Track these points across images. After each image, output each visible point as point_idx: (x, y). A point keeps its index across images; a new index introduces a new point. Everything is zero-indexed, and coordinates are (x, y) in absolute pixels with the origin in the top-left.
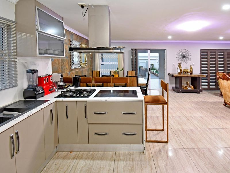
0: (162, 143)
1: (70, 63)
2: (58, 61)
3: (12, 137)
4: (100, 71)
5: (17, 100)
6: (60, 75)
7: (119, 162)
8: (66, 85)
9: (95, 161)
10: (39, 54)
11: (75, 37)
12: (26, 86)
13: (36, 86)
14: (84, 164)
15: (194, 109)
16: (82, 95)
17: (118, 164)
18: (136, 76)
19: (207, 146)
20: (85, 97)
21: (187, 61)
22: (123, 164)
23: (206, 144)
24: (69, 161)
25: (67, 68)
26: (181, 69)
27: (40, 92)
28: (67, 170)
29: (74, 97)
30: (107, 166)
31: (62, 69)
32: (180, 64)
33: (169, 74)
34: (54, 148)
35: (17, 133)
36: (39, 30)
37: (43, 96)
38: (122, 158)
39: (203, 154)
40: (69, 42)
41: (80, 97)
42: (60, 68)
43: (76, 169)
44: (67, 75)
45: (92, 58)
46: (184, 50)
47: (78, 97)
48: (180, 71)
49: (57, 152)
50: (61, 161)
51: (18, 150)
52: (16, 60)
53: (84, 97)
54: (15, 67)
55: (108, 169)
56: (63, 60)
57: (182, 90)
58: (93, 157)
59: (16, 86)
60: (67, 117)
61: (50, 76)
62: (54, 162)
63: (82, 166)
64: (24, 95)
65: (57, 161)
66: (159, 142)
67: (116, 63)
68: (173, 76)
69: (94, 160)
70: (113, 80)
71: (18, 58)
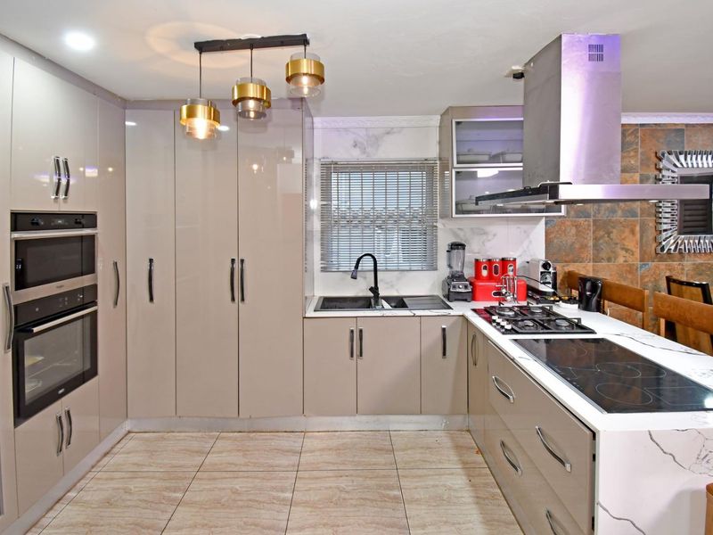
2: (577, 226)
3: (353, 331)
6: (541, 263)
9: (473, 506)
11: (697, 138)
14: (458, 486)
24: (453, 458)
27: (458, 290)
28: (432, 462)
31: (598, 249)
37: (466, 300)
44: (629, 272)
49: (468, 430)
52: (437, 224)
54: (437, 236)
56: (602, 223)
58: (486, 499)
59: (436, 269)
61: (507, 262)
62: (441, 437)
63: (448, 483)
65: (446, 441)
69: (478, 503)
71: (440, 220)
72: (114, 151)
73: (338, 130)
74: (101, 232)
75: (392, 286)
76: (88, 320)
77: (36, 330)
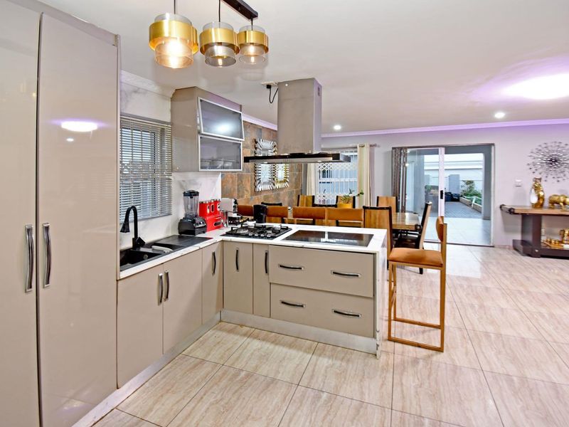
0: (427, 350)
1: (254, 181)
2: (232, 178)
3: (161, 277)
4: (313, 197)
5: (170, 235)
6: (233, 200)
7: (321, 358)
8: (242, 218)
9: (277, 347)
10: (202, 168)
11: (265, 134)
12: (182, 216)
13: (196, 216)
14: (259, 346)
15: (560, 298)
16: (262, 235)
17: (317, 360)
18: (387, 208)
19: (553, 378)
20: (268, 238)
21: (566, 173)
22: (328, 362)
23: (549, 374)
24: (237, 337)
25: (247, 190)
26: (541, 194)
27: (200, 226)
28: (232, 347)
29: (250, 237)
30: (297, 359)
31: (239, 191)
32: (536, 180)
33: (501, 207)
34: (216, 313)
35: (167, 274)
36: (203, 132)
37: (204, 232)
38: (328, 353)
39: (531, 390)
40: (254, 143)
41: (260, 237)
42: (234, 189)
43: (245, 351)
44: (248, 202)
45: (300, 171)
46: (553, 145)
47: (256, 237)
48: (539, 199)
49: (221, 321)
50: (224, 334)
51: (167, 297)
52: (170, 177)
53: (265, 237)
54: (170, 187)
55: (298, 363)
56: (240, 177)
57: (540, 250)
58: (276, 340)
59: (169, 214)
60: (237, 269)
61: (216, 202)
62: (214, 334)
63: (255, 348)
64: (179, 229)
65: (219, 333)
66: (419, 346)
67: (352, 180)
68: (511, 211)
69: (277, 344)
70: (329, 213)
71: (173, 174)
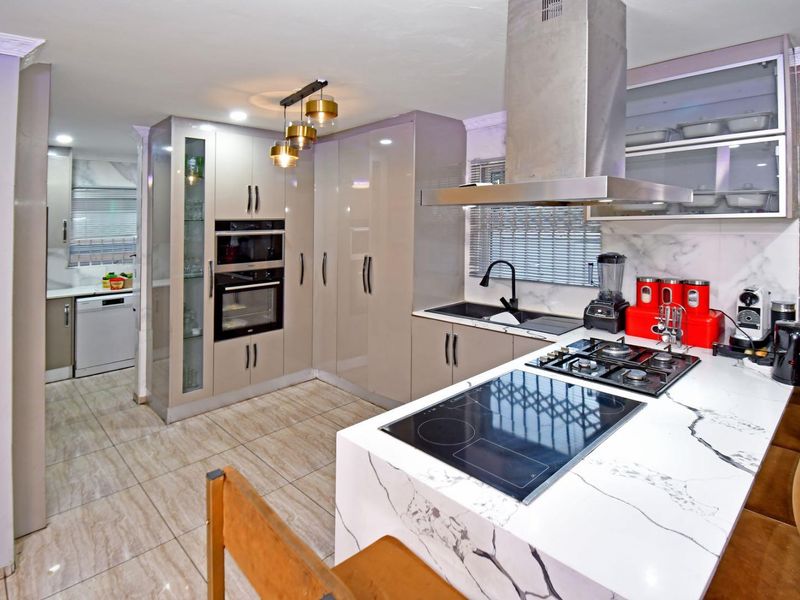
27: (598, 316)
51: (455, 363)
72: (304, 175)
73: (488, 128)
74: (288, 234)
75: (543, 301)
76: (272, 292)
77: (227, 289)
